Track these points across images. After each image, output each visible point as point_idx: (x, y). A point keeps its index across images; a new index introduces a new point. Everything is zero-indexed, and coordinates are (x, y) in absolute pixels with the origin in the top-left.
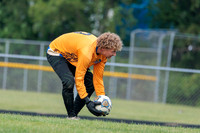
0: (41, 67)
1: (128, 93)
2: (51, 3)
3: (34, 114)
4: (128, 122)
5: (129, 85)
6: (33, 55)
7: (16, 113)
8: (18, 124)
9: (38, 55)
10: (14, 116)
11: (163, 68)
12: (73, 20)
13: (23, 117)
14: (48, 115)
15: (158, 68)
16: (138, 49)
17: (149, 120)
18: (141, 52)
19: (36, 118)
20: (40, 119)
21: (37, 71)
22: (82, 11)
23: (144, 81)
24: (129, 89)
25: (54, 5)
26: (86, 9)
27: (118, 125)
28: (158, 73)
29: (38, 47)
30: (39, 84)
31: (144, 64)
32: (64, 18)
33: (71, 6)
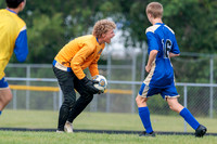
0: (28, 87)
1: (108, 107)
2: (34, 28)
3: (25, 130)
4: (109, 132)
5: (108, 99)
6: (21, 76)
7: (8, 129)
8: (11, 139)
9: (25, 76)
10: (7, 132)
11: (138, 83)
12: (55, 43)
13: (15, 133)
14: (37, 130)
15: (134, 83)
16: (114, 67)
17: (129, 130)
18: (117, 70)
19: (27, 133)
20: (30, 133)
21: (25, 91)
22: (62, 35)
23: (121, 95)
24: (108, 104)
25: (37, 30)
26: (66, 33)
27: (100, 135)
28: (134, 87)
29: (25, 69)
30: (28, 103)
31: (120, 80)
32: (47, 43)
33: (52, 30)
